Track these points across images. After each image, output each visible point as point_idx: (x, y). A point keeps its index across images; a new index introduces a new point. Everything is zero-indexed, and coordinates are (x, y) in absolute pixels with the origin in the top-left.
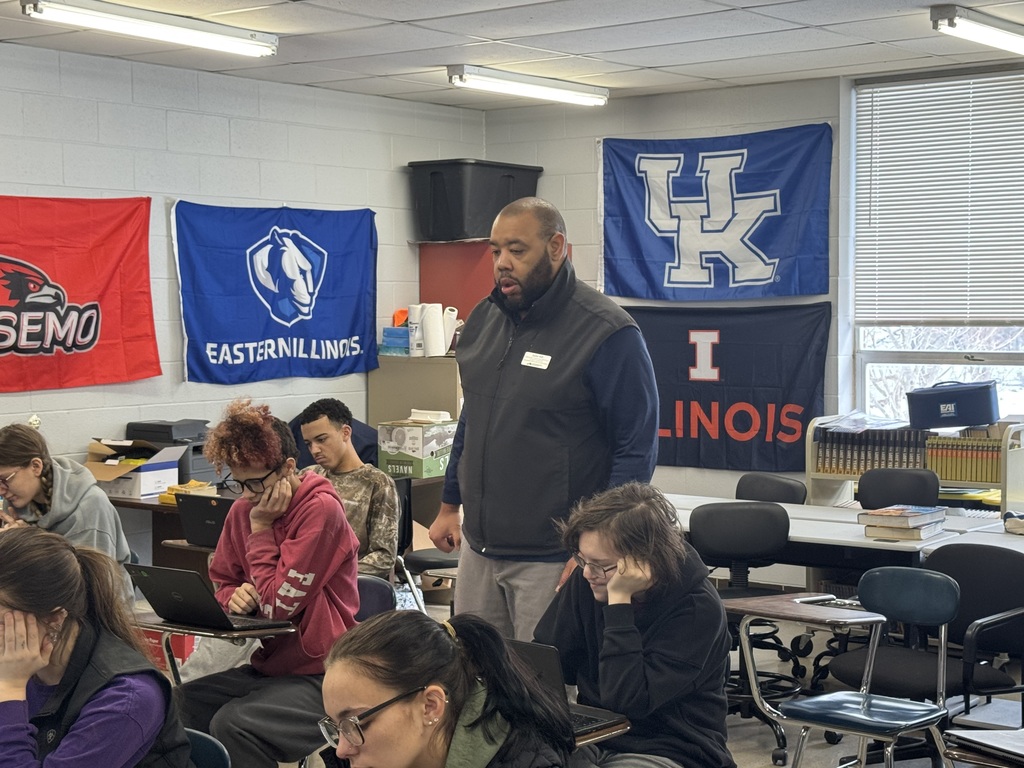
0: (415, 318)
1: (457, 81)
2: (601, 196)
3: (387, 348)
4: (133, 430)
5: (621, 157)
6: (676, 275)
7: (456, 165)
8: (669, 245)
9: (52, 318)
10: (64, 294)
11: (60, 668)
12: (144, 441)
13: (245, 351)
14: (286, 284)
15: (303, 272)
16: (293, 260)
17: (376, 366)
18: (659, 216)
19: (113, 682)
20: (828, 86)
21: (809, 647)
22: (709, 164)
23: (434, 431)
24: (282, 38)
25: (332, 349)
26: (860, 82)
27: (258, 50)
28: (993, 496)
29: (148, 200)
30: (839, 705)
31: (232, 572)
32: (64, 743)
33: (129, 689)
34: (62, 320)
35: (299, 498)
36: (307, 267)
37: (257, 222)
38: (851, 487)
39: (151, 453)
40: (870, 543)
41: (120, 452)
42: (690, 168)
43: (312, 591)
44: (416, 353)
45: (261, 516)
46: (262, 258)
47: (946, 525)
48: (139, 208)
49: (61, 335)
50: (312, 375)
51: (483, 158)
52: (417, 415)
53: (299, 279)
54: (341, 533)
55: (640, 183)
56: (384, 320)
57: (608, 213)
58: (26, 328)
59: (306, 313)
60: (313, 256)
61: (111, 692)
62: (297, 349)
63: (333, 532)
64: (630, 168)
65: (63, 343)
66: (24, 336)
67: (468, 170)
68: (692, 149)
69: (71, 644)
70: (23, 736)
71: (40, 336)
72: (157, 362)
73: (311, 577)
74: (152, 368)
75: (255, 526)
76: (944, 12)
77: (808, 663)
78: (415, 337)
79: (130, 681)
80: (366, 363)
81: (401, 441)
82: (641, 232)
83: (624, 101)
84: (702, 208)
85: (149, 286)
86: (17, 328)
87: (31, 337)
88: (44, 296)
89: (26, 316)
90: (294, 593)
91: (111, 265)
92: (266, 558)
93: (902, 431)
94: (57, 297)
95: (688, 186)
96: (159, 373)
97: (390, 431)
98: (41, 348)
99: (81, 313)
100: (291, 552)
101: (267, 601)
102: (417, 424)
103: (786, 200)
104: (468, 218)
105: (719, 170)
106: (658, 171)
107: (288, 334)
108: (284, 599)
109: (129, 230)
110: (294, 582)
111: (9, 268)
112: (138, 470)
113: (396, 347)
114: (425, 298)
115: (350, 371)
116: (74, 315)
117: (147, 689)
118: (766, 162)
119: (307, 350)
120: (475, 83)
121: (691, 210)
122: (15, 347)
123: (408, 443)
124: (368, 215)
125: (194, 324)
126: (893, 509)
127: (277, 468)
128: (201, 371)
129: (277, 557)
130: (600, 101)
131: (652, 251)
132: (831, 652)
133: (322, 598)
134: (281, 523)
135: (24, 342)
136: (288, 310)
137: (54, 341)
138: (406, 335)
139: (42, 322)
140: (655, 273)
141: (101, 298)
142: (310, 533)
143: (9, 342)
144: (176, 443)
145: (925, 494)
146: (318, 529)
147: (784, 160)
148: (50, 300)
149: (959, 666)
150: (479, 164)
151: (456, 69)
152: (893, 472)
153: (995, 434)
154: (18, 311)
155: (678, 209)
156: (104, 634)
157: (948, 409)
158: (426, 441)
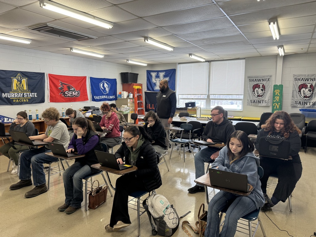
0: (122, 93)
1: (128, 62)
2: (146, 78)
3: (118, 97)
4: (85, 107)
5: (149, 73)
6: (156, 88)
7: (127, 73)
8: (155, 84)
9: (73, 92)
10: (75, 89)
11: (85, 135)
12: (86, 109)
13: (100, 97)
14: (105, 88)
15: (107, 87)
16: (106, 85)
17: (117, 99)
18: (154, 80)
19: (93, 136)
20: (175, 64)
21: (173, 134)
22: (160, 74)
23: (125, 108)
24: (105, 55)
25: (111, 97)
26: (179, 63)
27: (102, 57)
28: (195, 116)
29: (86, 77)
30: (178, 140)
31: (102, 124)
32: (87, 143)
33: (95, 137)
34: (75, 93)
35: (112, 115)
36: (108, 86)
37: (101, 80)
38: (178, 115)
39: (88, 110)
40: (181, 121)
41: (83, 110)
42: (158, 74)
43: (113, 127)
44: (122, 98)
45: (107, 117)
46: (102, 85)
47: (190, 119)
48: (85, 78)
49: (75, 95)
50: (108, 101)
51: (131, 72)
52: (123, 106)
53: (107, 88)
54: (117, 120)
55: (151, 76)
56: (118, 94)
57: (147, 80)
58: (70, 94)
59: (108, 92)
60: (108, 85)
61: (92, 137)
62: (106, 97)
63: (116, 120)
64: (150, 74)
65: (75, 96)
66: (70, 95)
67: (129, 74)
68: (158, 72)
69: (86, 132)
70: (82, 143)
71: (72, 95)
72: (88, 98)
73: (113, 125)
74: (87, 99)
75: (106, 119)
76: (190, 54)
77: (173, 136)
78: (122, 96)
79: (95, 136)
80: (116, 99)
81: (121, 109)
82: (151, 83)
83: (149, 65)
84: (159, 79)
85: (86, 88)
86: (69, 94)
87: (71, 95)
88: (73, 89)
89: (70, 92)
90: (111, 127)
91: (81, 85)
92: (107, 123)
93: (184, 108)
94: (74, 89)
95: (157, 77)
96: (88, 100)
97: (119, 108)
98: (72, 96)
99: (77, 92)
100: (111, 122)
101: (107, 128)
102: (123, 107)
103: (170, 79)
104: (129, 80)
105: (162, 75)
106: (154, 74)
107: (105, 95)
108: (110, 128)
109: (84, 80)
110: (111, 126)
111: (68, 86)
112: (86, 113)
113: (120, 97)
114: (123, 90)
115: (114, 100)
116: (76, 92)
117: (97, 137)
118: (167, 74)
119: (108, 97)
120: (130, 62)
121: (158, 80)
122: (69, 96)
123: (122, 109)
124: (115, 80)
125: (93, 94)
126: (184, 117)
127: (109, 111)
128: (94, 100)
129: (109, 123)
130: (146, 65)
131: (153, 85)
132: (176, 135)
133: (115, 128)
134: (109, 118)
135: (70, 96)
136: (105, 92)
137: (74, 95)
138: (121, 95)
139: (72, 93)
140: (153, 88)
141: (80, 90)
142: (113, 120)
143: (68, 95)
144: (91, 109)
145: (187, 115)
146: (114, 119)
147: (170, 73)
148: (73, 90)
149: (192, 135)
150: (130, 73)
151: (128, 60)
152: (183, 113)
153: (195, 108)
154: (69, 91)
155: (156, 79)
156: (91, 131)
157: (190, 105)
158: (124, 109)
